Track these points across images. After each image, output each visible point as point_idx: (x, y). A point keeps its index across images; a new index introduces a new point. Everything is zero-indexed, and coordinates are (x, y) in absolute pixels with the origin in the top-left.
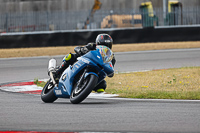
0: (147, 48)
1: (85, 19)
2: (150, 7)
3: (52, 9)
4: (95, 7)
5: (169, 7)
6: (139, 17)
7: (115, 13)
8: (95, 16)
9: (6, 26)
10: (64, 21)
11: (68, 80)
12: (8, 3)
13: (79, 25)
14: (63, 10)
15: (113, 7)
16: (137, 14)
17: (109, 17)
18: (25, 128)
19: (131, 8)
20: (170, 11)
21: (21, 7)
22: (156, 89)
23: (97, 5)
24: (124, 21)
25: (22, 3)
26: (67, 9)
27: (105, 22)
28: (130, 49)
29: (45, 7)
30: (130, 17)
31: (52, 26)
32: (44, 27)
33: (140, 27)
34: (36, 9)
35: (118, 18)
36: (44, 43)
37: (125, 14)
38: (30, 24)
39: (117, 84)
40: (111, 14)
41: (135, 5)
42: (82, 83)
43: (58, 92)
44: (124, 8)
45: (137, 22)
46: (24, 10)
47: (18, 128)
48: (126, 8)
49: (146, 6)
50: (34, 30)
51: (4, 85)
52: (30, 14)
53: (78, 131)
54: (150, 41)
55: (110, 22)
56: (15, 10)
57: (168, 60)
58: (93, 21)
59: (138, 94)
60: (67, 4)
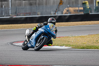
0: (86, 24)
1: (55, 10)
2: (88, 3)
3: (39, 4)
4: (60, 3)
5: (97, 3)
6: (82, 8)
7: (70, 7)
8: (60, 8)
9: (16, 13)
10: (45, 11)
11: (34, 40)
12: (17, 2)
13: (52, 12)
14: (44, 5)
15: (69, 3)
16: (81, 7)
17: (67, 8)
18: (25, 64)
19: (78, 4)
20: (97, 5)
21: (23, 4)
22: (90, 44)
23: (61, 3)
24: (74, 11)
25: (24, 2)
26: (46, 4)
27: (65, 11)
28: (77, 25)
29: (36, 4)
30: (77, 8)
31: (39, 13)
32: (35, 13)
33: (82, 13)
34: (31, 4)
35: (71, 9)
36: (35, 21)
37: (75, 7)
38: (28, 12)
39: (71, 42)
40: (68, 7)
41: (80, 3)
42: (40, 41)
43: (29, 45)
44: (74, 4)
45: (81, 11)
46: (25, 5)
47: (22, 64)
48: (76, 4)
49: (85, 3)
50: (30, 15)
51: (15, 42)
52: (28, 7)
53: (52, 65)
54: (87, 21)
55: (68, 11)
56: (20, 5)
57: (97, 30)
58: (59, 11)
59: (81, 47)
60: (46, 2)
